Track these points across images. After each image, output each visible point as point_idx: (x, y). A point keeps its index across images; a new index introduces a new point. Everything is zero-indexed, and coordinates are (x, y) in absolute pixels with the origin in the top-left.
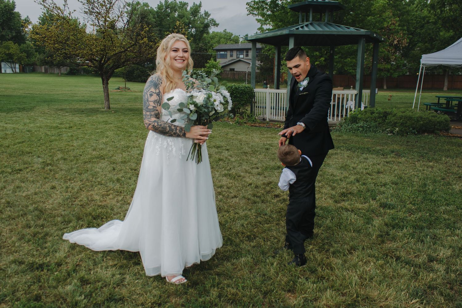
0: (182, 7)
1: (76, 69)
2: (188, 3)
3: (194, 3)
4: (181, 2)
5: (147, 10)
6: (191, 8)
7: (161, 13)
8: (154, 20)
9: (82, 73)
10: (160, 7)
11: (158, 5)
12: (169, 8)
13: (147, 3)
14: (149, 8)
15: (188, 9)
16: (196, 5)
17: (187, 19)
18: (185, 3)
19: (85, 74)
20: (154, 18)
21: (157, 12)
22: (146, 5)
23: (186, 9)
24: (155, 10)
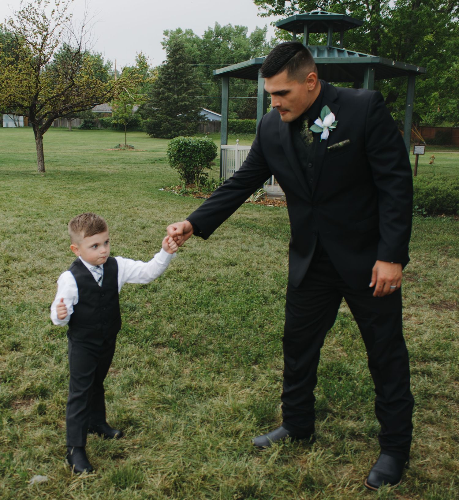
0: (240, 33)
1: (91, 122)
2: (247, 28)
3: (257, 27)
4: (237, 27)
5: (190, 39)
6: (252, 35)
7: (209, 42)
8: (199, 53)
9: (99, 126)
10: (208, 35)
11: (205, 32)
12: (221, 35)
13: (191, 30)
14: (194, 36)
15: (248, 35)
16: (260, 30)
17: (245, 50)
18: (244, 27)
19: (103, 128)
20: (199, 50)
21: (204, 42)
22: (190, 32)
23: (244, 36)
24: (202, 38)
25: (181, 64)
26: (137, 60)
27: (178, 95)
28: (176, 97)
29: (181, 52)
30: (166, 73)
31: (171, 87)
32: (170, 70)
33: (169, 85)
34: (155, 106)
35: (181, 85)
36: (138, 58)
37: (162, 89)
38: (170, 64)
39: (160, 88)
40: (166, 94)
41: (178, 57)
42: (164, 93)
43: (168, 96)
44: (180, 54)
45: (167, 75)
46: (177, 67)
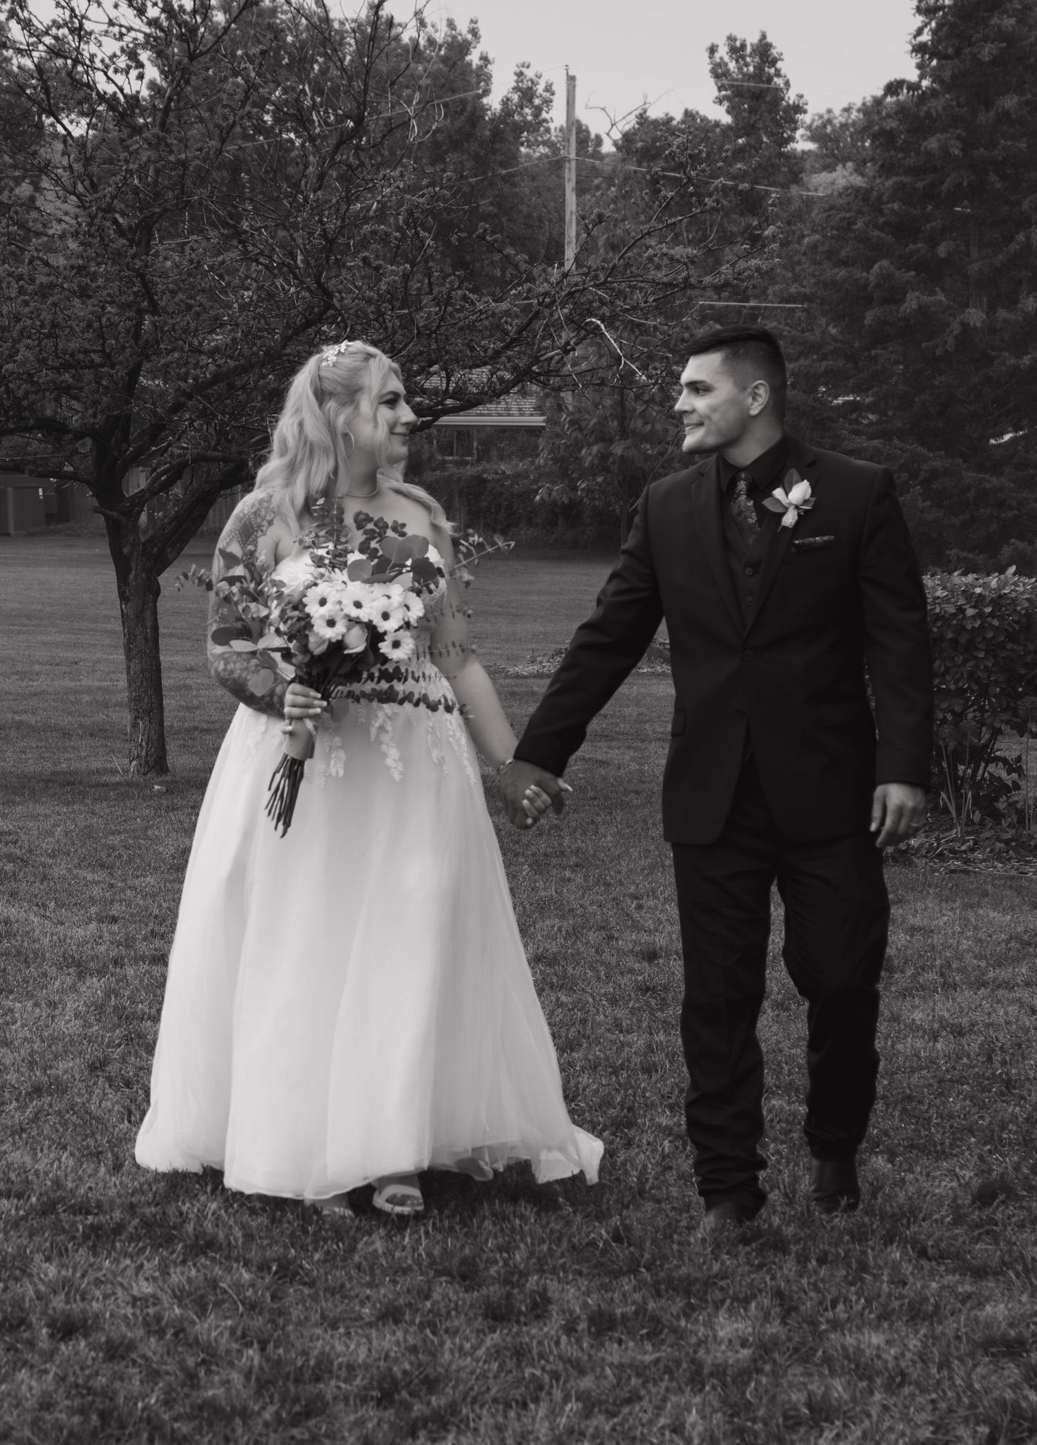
25: (1010, 102)
26: (719, 72)
27: (991, 309)
28: (975, 316)
29: (1009, 22)
30: (911, 161)
31: (942, 250)
32: (933, 143)
33: (933, 242)
34: (837, 381)
35: (1010, 238)
36: (723, 52)
37: (883, 265)
38: (936, 105)
39: (868, 265)
40: (912, 301)
41: (987, 52)
42: (894, 296)
43: (922, 310)
44: (1003, 36)
45: (916, 171)
46: (984, 118)
